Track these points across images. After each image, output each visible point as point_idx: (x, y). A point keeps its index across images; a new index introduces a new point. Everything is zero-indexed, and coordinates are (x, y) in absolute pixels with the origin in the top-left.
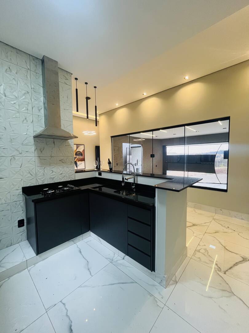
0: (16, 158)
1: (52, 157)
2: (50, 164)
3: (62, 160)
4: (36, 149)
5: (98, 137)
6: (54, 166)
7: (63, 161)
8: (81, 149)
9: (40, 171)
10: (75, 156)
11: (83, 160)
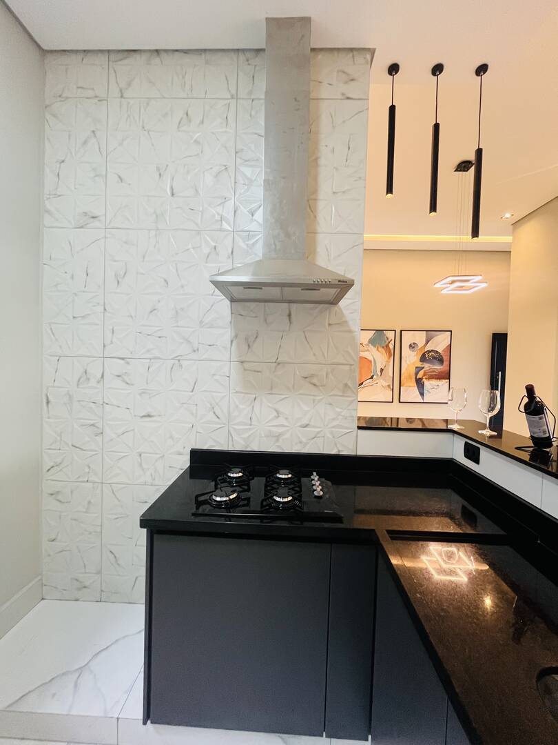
0: (184, 363)
1: (279, 364)
2: (272, 389)
3: (313, 376)
4: (236, 336)
5: (501, 299)
6: (283, 397)
7: (315, 381)
8: (439, 344)
9: (241, 407)
10: (419, 364)
11: (446, 376)
